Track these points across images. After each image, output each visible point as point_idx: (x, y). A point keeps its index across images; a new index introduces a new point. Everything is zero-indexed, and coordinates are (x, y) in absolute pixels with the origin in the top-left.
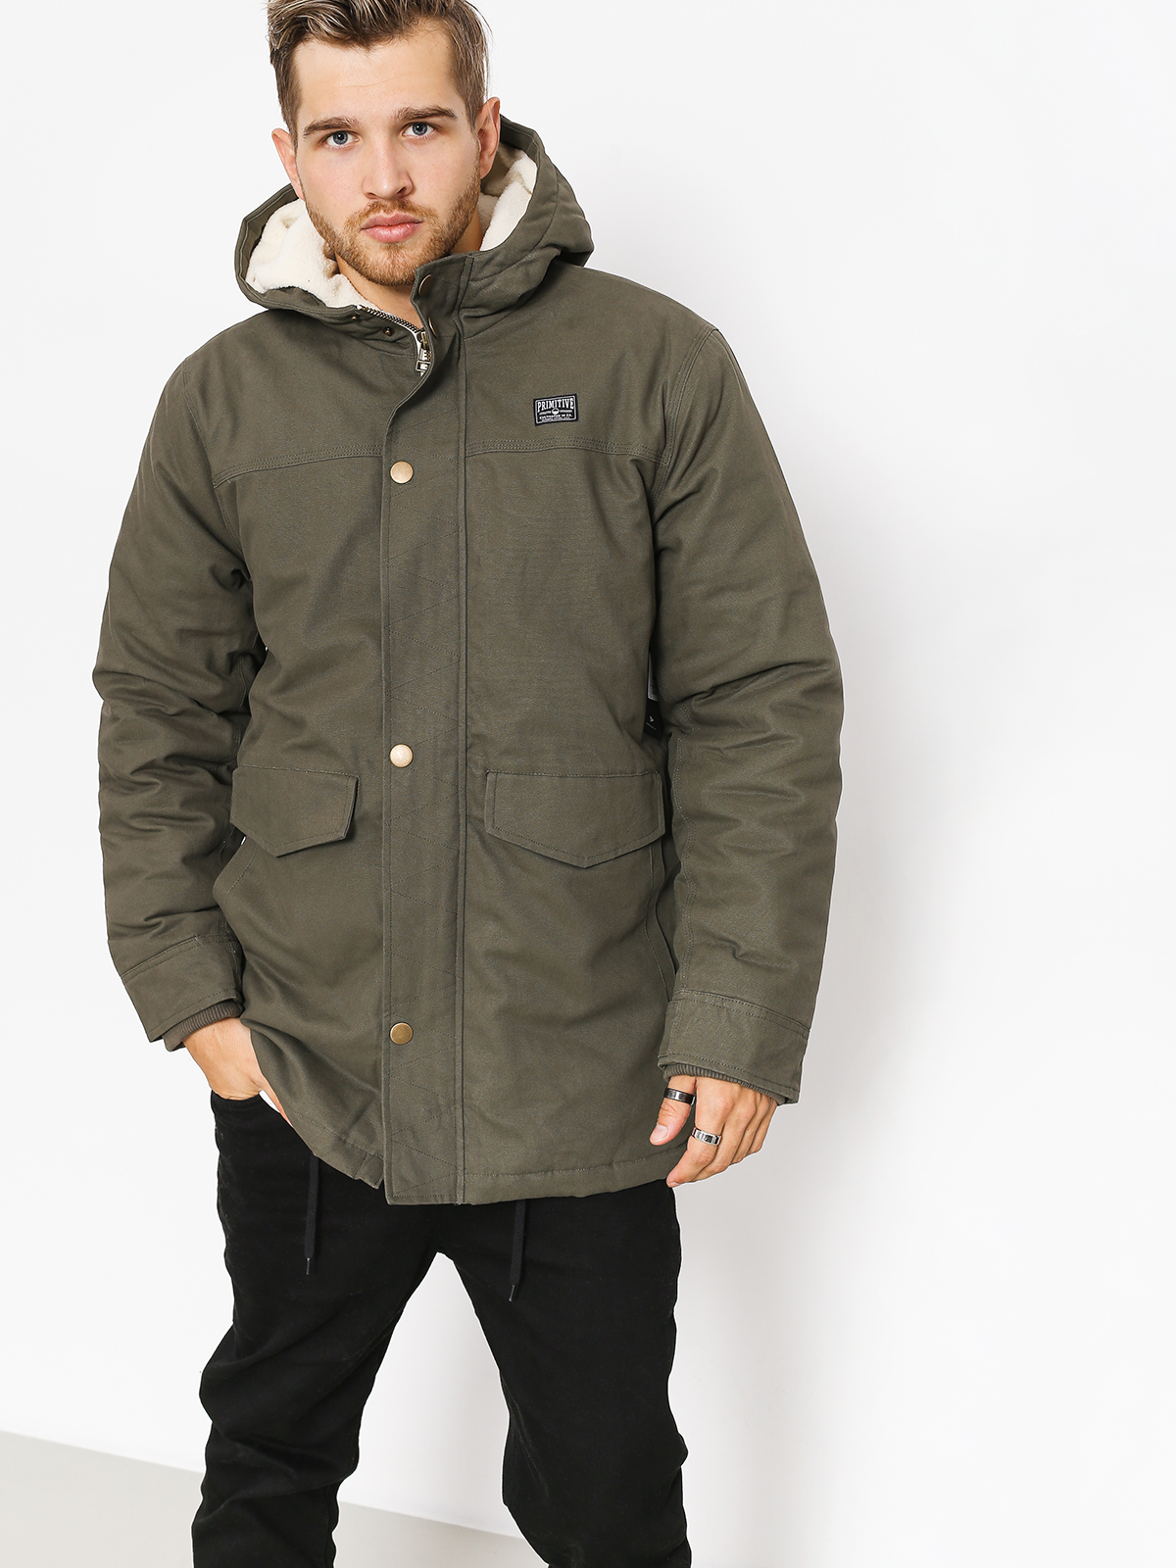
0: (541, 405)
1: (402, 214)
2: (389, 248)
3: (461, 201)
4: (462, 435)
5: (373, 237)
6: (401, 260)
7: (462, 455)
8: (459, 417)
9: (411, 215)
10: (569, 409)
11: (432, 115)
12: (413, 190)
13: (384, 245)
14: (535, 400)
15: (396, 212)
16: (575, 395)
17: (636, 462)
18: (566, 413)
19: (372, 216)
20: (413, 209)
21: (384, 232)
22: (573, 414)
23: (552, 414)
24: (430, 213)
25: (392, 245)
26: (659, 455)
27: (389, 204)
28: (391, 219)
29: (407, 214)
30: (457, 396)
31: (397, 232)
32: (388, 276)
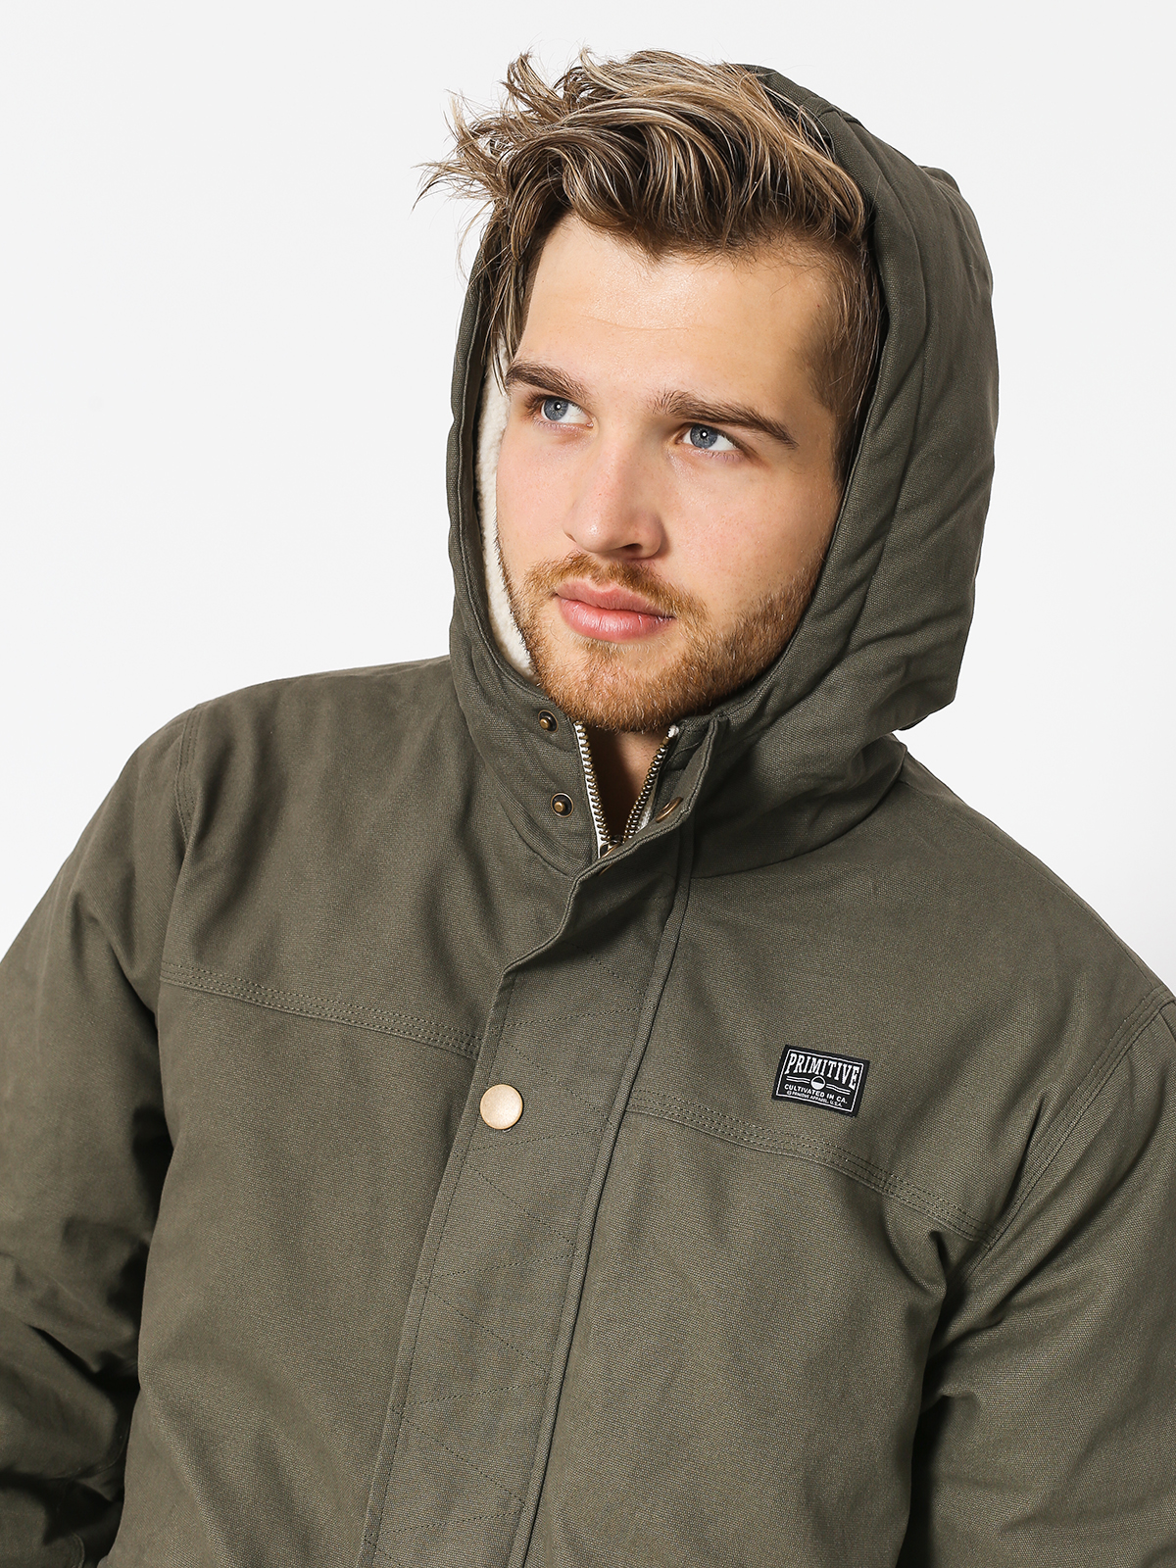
0: (796, 1060)
1: (629, 592)
2: (591, 648)
3: (771, 605)
4: (632, 1065)
5: (566, 617)
6: (608, 680)
7: (619, 1106)
8: (636, 1029)
9: (647, 600)
10: (846, 1086)
11: (734, 422)
12: (662, 549)
13: (581, 639)
14: (787, 1047)
15: (614, 586)
16: (867, 1063)
17: (937, 1238)
18: (836, 1094)
19: (571, 580)
20: (655, 590)
21: (590, 619)
22: (849, 1098)
23: (809, 1086)
24: (690, 607)
25: (597, 644)
26: (985, 1232)
27: (604, 565)
28: (603, 596)
29: (639, 595)
30: (645, 984)
31: (612, 624)
32: (576, 702)
